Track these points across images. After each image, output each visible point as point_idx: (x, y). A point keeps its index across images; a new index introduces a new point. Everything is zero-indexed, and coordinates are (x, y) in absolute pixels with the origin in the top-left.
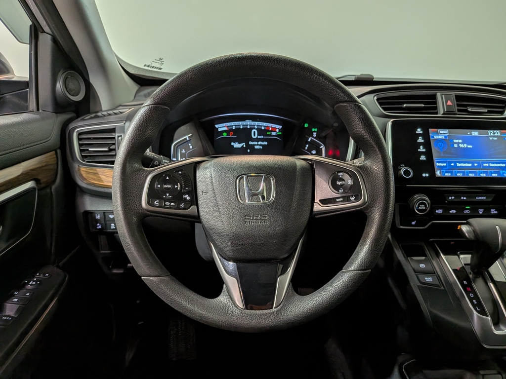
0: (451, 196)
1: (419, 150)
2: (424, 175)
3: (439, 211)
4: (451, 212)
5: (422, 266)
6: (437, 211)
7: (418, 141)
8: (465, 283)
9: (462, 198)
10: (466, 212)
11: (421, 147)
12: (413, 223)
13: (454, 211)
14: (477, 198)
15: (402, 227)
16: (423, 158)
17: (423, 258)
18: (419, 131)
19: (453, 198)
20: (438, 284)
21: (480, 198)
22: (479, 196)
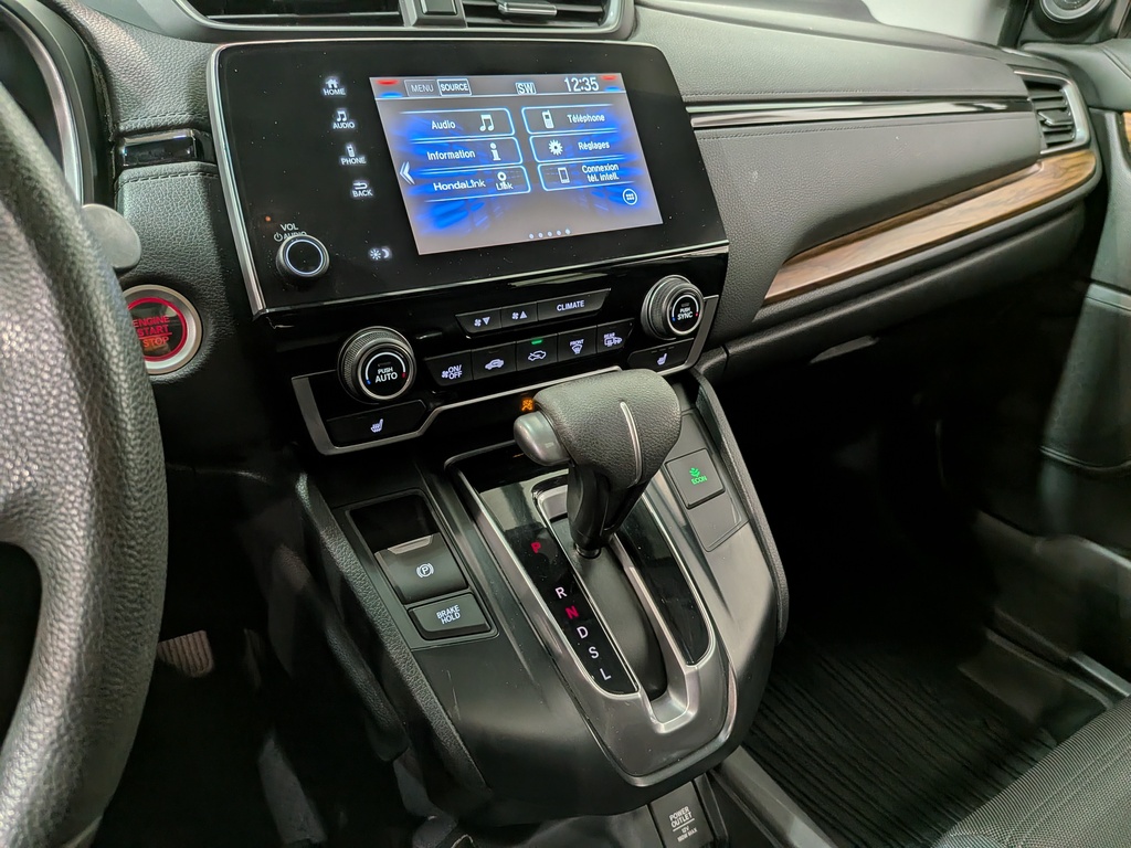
0: (480, 317)
1: (343, 161)
2: (375, 254)
3: (453, 373)
4: (489, 366)
5: (425, 570)
6: (445, 374)
7: (335, 126)
8: (560, 592)
9: (515, 316)
10: (535, 356)
11: (350, 149)
12: (377, 428)
13: (499, 363)
14: (560, 308)
15: (339, 450)
16: (361, 189)
17: (426, 541)
18: (333, 86)
19: (486, 320)
20: (482, 621)
21: (569, 306)
22: (564, 302)
